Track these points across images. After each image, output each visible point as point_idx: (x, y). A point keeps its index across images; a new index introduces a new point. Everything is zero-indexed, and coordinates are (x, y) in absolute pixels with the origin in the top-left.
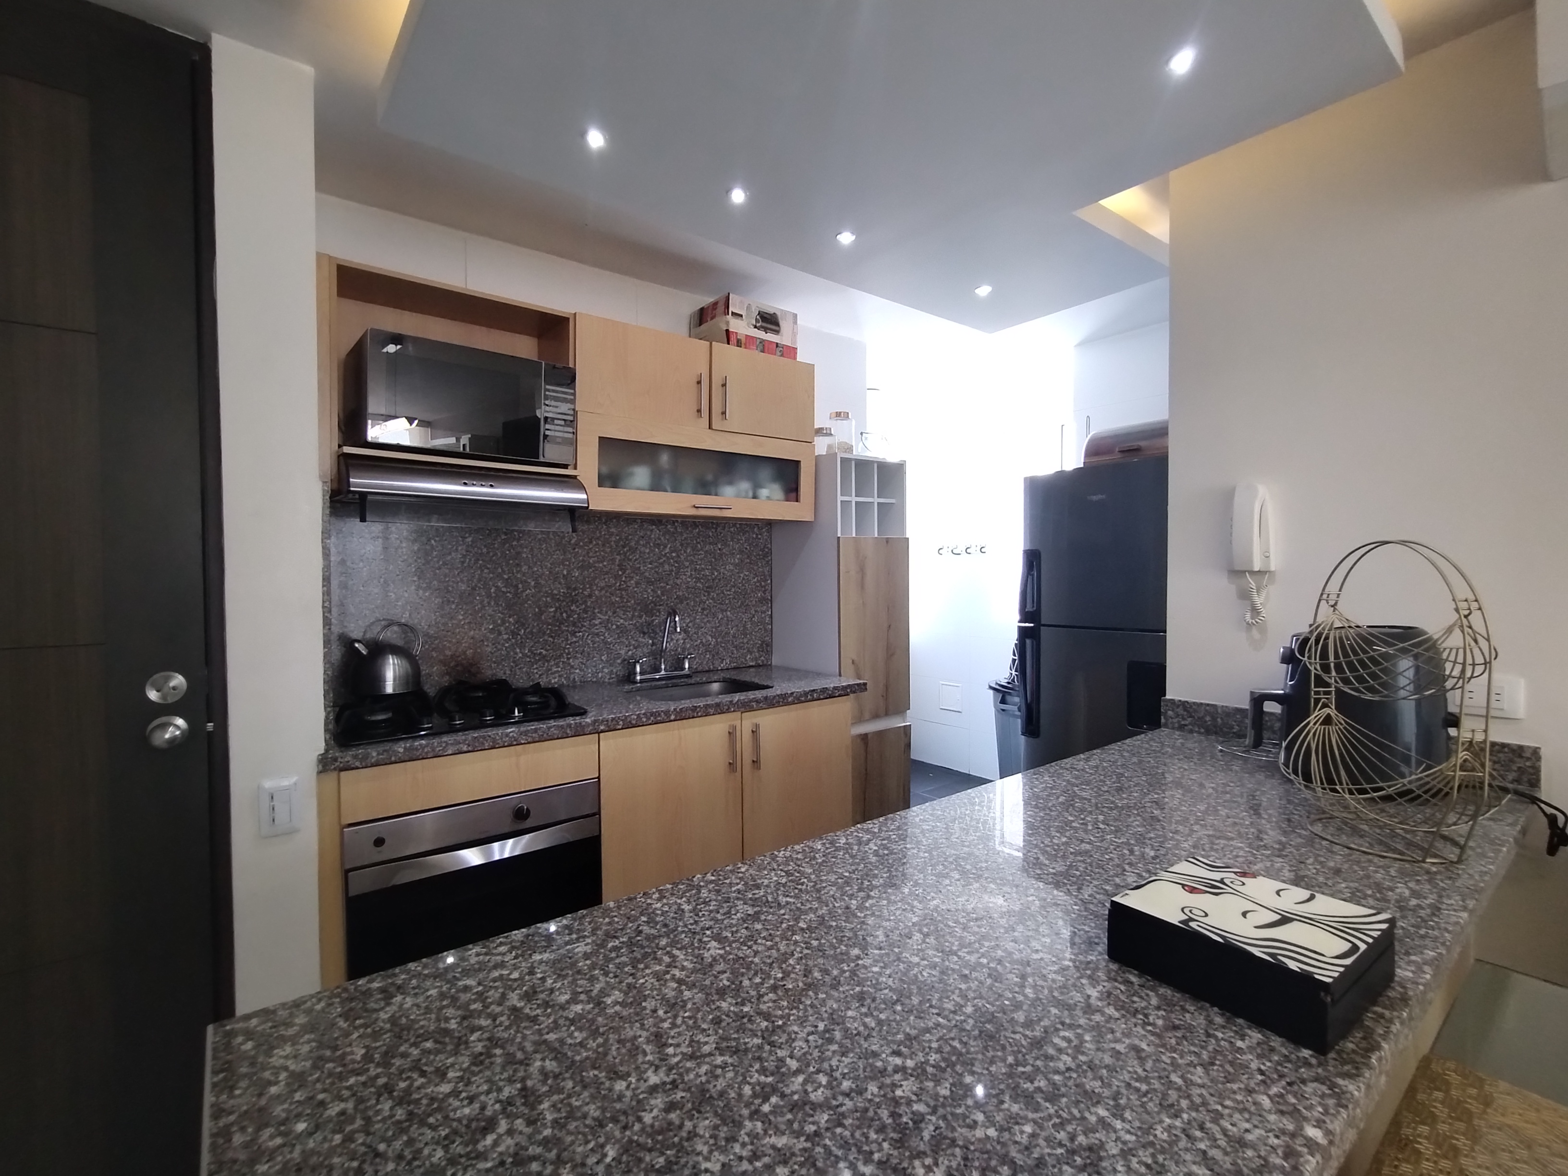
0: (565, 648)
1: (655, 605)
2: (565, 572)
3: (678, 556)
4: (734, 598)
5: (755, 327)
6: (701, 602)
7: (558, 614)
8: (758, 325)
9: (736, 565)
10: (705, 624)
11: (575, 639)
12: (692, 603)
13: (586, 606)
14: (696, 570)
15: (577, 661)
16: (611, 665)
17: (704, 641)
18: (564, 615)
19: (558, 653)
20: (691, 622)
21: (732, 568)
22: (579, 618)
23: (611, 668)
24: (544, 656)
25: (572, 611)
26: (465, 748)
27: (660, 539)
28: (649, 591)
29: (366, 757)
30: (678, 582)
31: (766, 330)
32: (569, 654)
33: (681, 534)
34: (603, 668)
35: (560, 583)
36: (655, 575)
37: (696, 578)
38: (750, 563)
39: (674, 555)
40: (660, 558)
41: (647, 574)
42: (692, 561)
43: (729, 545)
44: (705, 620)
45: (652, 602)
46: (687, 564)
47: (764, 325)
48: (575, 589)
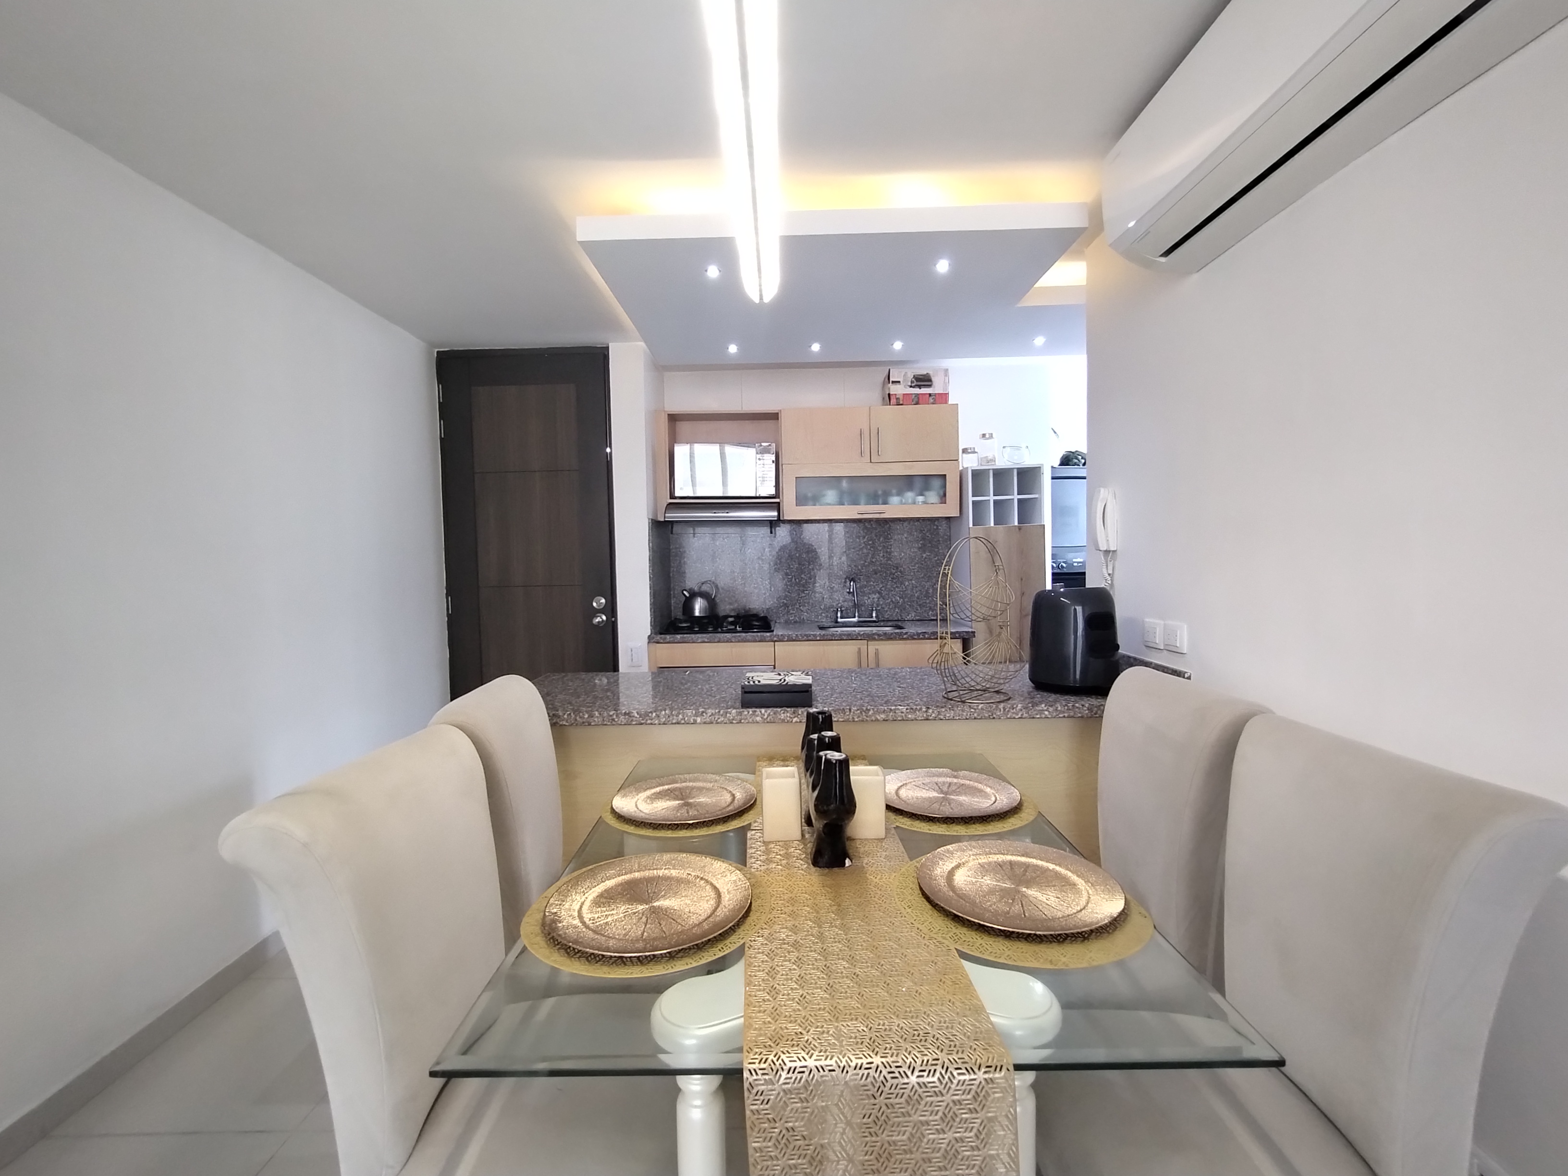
0: (797, 600)
1: (857, 575)
2: (797, 555)
3: (873, 543)
4: (918, 571)
5: (911, 387)
6: (891, 573)
7: (793, 580)
8: (913, 385)
9: (919, 548)
10: (894, 588)
11: (803, 595)
12: (884, 575)
13: (811, 575)
14: (887, 552)
15: (805, 608)
16: (827, 612)
17: (894, 600)
18: (797, 580)
19: (794, 602)
20: (883, 587)
21: (916, 550)
22: (806, 582)
23: (827, 614)
24: (786, 604)
25: (802, 578)
26: (706, 640)
27: (860, 533)
28: (853, 566)
29: (665, 638)
30: (874, 560)
31: (920, 387)
32: (800, 603)
33: (876, 529)
34: (822, 613)
35: (795, 562)
36: (857, 556)
37: (887, 557)
38: (932, 547)
39: (870, 542)
40: (860, 545)
41: (851, 555)
42: (884, 546)
43: (914, 535)
44: (895, 586)
45: (855, 573)
46: (880, 548)
47: (919, 383)
48: (804, 565)
